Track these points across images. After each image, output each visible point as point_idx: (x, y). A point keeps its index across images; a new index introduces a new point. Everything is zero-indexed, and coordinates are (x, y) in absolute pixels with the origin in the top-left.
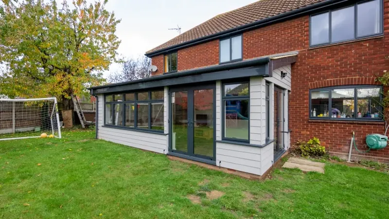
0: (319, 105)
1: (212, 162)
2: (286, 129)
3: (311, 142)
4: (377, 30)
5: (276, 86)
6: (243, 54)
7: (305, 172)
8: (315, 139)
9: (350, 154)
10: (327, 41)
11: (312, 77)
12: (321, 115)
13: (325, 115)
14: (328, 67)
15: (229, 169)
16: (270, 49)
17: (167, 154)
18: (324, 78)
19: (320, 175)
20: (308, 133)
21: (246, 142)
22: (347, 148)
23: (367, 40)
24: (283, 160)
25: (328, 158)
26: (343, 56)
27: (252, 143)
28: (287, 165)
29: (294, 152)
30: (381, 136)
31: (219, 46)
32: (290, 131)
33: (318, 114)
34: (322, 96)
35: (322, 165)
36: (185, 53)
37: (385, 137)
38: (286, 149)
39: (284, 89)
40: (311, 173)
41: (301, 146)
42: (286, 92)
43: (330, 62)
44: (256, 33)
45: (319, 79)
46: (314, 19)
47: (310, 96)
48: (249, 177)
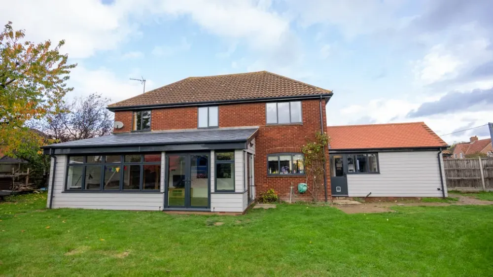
0: (273, 165)
1: (208, 210)
2: (253, 184)
3: (269, 192)
4: (300, 120)
5: (248, 153)
6: (219, 123)
7: (266, 209)
8: (271, 190)
9: (291, 198)
10: (276, 122)
11: (268, 146)
12: (274, 173)
13: (277, 172)
14: (277, 139)
15: (221, 212)
16: (240, 122)
17: (163, 211)
18: (275, 147)
19: (274, 209)
20: (267, 186)
21: (233, 192)
22: (289, 194)
23: (295, 125)
24: (252, 206)
25: (279, 202)
26: (285, 133)
27: (236, 191)
28: (255, 207)
29: (259, 201)
30: (304, 184)
31: (197, 112)
32: (255, 185)
33: (272, 171)
34: (275, 159)
35: (276, 205)
36: (160, 113)
37: (306, 184)
38: (253, 199)
39: (251, 154)
40: (269, 209)
41: (263, 196)
42: (253, 156)
43: (278, 136)
44: (230, 108)
45: (272, 147)
46: (269, 105)
47: (268, 159)
48: (234, 215)
